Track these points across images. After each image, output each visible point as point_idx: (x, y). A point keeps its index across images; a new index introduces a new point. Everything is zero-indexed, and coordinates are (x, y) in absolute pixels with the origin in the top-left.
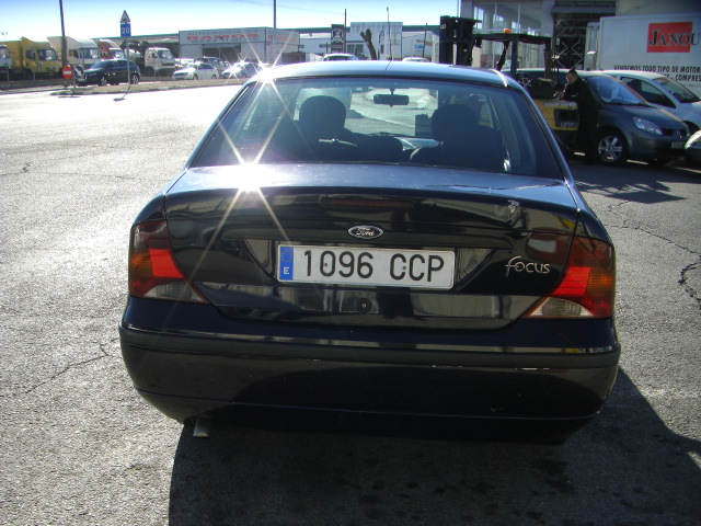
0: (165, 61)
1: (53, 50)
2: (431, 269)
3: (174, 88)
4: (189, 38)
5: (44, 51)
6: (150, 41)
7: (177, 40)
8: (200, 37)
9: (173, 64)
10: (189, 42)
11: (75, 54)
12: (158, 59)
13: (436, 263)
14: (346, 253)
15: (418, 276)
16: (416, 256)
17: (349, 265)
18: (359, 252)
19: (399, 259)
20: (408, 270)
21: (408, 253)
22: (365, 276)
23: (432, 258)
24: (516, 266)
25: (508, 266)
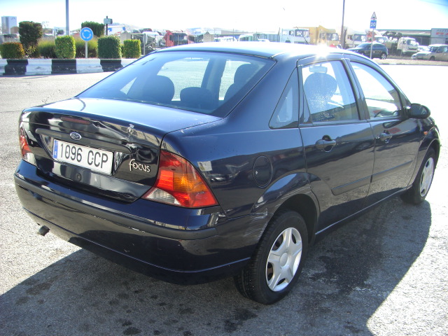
0: (411, 47)
1: (337, 34)
2: (103, 161)
3: (400, 64)
4: (437, 34)
5: (332, 35)
6: (403, 33)
7: (429, 34)
8: (445, 33)
9: (416, 49)
10: (437, 36)
11: (351, 37)
12: (406, 45)
13: (105, 158)
14: (74, 147)
15: (97, 164)
16: (98, 153)
17: (74, 154)
18: (77, 147)
19: (91, 153)
20: (93, 161)
21: (95, 151)
22: (79, 161)
23: (103, 154)
24: (133, 165)
25: (130, 164)
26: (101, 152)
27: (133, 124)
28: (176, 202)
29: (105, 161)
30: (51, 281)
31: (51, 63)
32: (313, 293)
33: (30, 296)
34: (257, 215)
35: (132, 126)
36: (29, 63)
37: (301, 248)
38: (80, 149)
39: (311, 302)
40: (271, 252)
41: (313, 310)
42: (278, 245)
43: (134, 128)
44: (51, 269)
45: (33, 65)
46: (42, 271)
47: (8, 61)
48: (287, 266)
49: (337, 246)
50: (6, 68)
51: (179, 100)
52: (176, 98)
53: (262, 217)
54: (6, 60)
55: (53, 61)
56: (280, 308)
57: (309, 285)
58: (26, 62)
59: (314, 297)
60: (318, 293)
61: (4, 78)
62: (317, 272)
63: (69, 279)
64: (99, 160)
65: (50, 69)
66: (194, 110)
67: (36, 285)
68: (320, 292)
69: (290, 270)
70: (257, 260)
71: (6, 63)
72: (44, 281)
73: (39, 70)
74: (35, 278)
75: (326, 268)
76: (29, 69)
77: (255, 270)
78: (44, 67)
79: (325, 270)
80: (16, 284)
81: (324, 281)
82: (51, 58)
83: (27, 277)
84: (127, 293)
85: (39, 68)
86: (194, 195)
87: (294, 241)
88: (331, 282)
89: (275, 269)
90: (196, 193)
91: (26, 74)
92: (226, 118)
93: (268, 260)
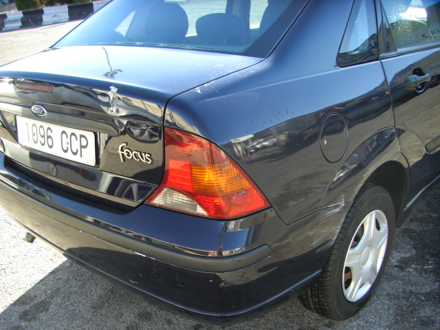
2: (82, 147)
13: (84, 142)
14: (41, 127)
15: (75, 151)
16: (73, 134)
17: (43, 137)
18: (46, 125)
19: (64, 135)
20: (69, 146)
21: (69, 131)
22: (51, 147)
23: (81, 136)
24: (125, 154)
25: (120, 152)
26: (78, 132)
27: (116, 85)
28: (200, 211)
29: (85, 147)
30: (52, 297)
31: (67, 10)
32: (404, 292)
33: (23, 324)
34: (330, 209)
35: (114, 89)
36: (45, 12)
37: (387, 235)
38: (49, 129)
39: (404, 308)
40: (349, 251)
41: (409, 322)
42: (358, 239)
43: (118, 92)
44: (52, 277)
45: (48, 14)
46: (41, 281)
47: (23, 13)
48: (369, 264)
49: (422, 211)
50: (22, 20)
51: (196, 34)
52: (192, 32)
53: (338, 210)
54: (21, 12)
55: (69, 8)
56: (362, 323)
57: (396, 278)
58: (42, 12)
59: (407, 299)
60: (411, 292)
61: (21, 31)
62: (403, 255)
63: (74, 293)
64: (76, 145)
65: (67, 16)
66: (217, 48)
67: (32, 304)
68: (413, 289)
69: (373, 267)
70: (330, 268)
71: (22, 15)
72: (43, 297)
73: (56, 19)
74: (32, 294)
75: (415, 247)
76: (45, 18)
77: (328, 283)
78: (61, 15)
79: (414, 252)
80: (8, 304)
81: (416, 269)
82: (67, 3)
83: (22, 293)
84: (149, 310)
85: (55, 16)
86: (228, 197)
87: (378, 227)
88: (426, 271)
89: (354, 273)
90: (232, 195)
91: (43, 24)
92: (270, 58)
93: (346, 264)
